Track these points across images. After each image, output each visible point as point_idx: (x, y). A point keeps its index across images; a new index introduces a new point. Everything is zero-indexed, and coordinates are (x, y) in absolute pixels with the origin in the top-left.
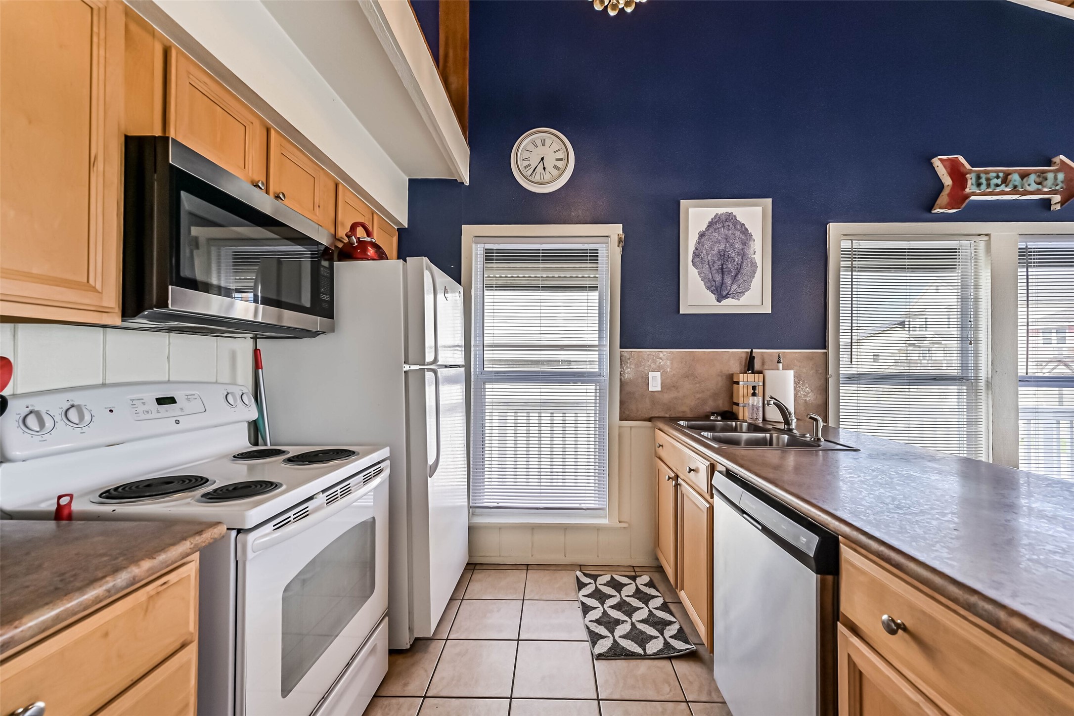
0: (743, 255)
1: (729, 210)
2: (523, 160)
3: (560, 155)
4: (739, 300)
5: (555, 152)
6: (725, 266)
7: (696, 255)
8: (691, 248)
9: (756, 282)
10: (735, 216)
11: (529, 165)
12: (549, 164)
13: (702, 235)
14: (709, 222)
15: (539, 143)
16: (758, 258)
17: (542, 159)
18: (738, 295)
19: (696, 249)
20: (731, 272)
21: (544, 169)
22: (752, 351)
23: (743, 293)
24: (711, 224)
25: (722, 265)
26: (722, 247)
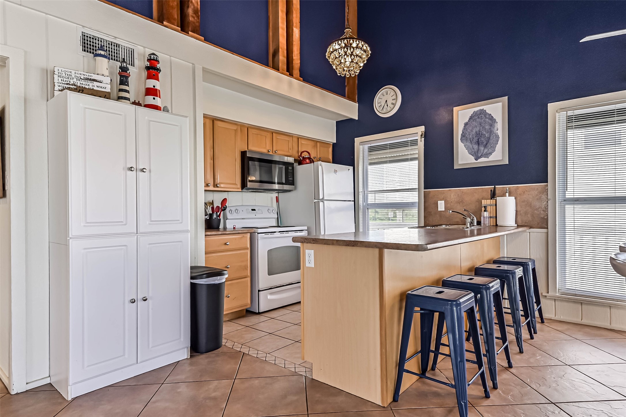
0: (491, 132)
1: (481, 108)
2: (379, 103)
3: (394, 97)
4: (488, 158)
5: (392, 97)
6: (480, 140)
7: (463, 135)
8: (460, 132)
9: (499, 146)
10: (485, 111)
11: (381, 105)
12: (389, 103)
13: (466, 124)
14: (470, 117)
15: (385, 94)
16: (500, 133)
17: (386, 101)
18: (487, 155)
19: (463, 133)
20: (484, 143)
21: (387, 105)
22: (495, 187)
23: (491, 154)
24: (471, 118)
25: (478, 139)
26: (477, 129)
